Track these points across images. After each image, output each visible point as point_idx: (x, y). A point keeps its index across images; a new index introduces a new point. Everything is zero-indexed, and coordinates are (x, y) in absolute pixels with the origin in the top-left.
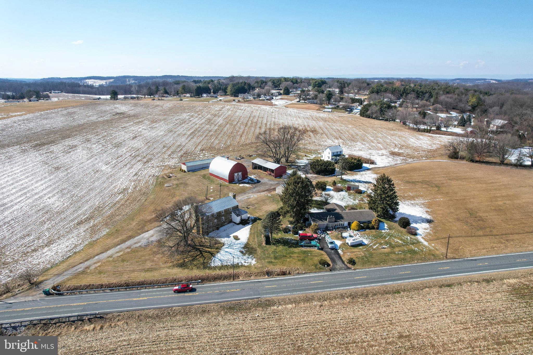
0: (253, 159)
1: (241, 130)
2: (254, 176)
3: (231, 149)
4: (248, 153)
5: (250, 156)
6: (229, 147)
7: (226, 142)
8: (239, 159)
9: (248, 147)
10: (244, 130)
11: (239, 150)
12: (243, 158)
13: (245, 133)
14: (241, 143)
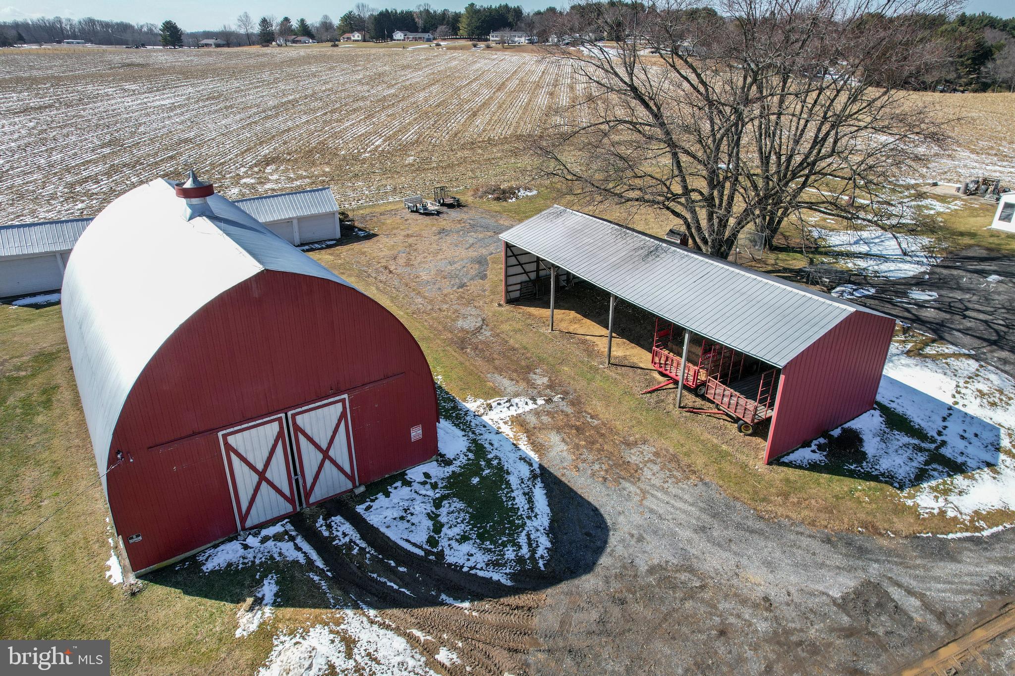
0: (521, 216)
1: (479, 100)
2: (523, 406)
3: (410, 160)
4: (490, 177)
5: (503, 195)
6: (404, 149)
7: (404, 129)
8: (428, 214)
9: (496, 152)
10: (491, 98)
11: (451, 166)
12: (457, 205)
13: (493, 107)
14: (467, 136)
